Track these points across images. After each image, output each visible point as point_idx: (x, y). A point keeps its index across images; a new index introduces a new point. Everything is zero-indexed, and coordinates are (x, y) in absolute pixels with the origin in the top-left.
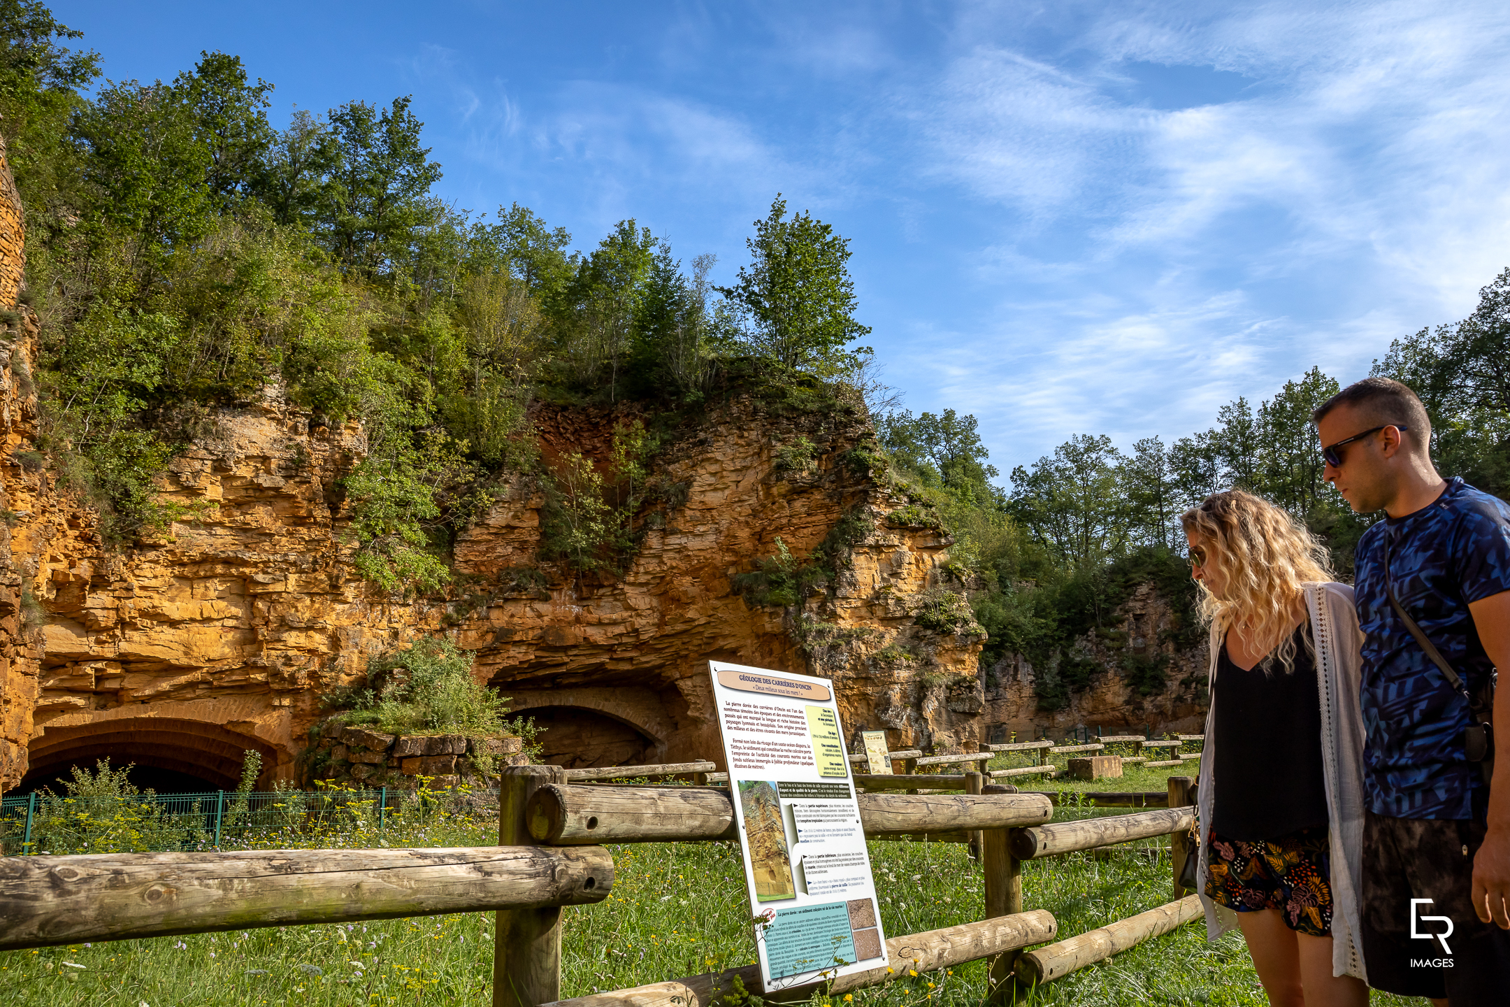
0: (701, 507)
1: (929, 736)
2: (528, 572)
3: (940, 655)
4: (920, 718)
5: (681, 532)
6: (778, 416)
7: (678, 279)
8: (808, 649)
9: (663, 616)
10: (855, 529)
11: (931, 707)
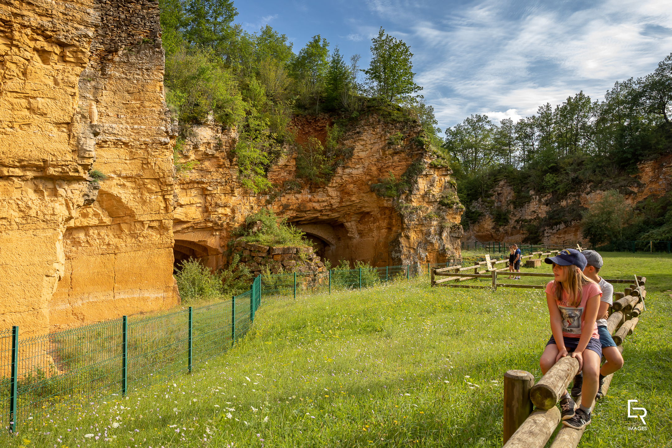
0: (357, 158)
1: (444, 245)
2: (293, 183)
3: (448, 215)
4: (441, 239)
5: (350, 167)
6: (388, 123)
7: (342, 63)
8: (402, 213)
9: (341, 199)
10: (419, 168)
11: (445, 234)
